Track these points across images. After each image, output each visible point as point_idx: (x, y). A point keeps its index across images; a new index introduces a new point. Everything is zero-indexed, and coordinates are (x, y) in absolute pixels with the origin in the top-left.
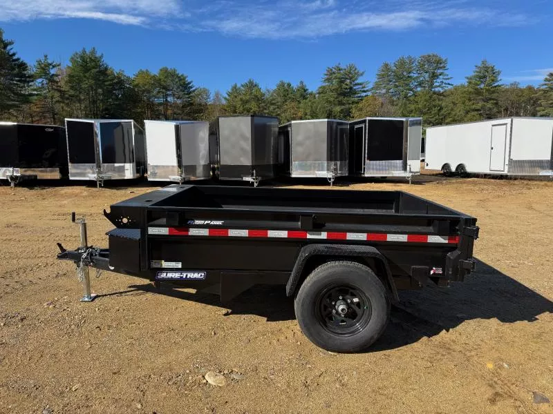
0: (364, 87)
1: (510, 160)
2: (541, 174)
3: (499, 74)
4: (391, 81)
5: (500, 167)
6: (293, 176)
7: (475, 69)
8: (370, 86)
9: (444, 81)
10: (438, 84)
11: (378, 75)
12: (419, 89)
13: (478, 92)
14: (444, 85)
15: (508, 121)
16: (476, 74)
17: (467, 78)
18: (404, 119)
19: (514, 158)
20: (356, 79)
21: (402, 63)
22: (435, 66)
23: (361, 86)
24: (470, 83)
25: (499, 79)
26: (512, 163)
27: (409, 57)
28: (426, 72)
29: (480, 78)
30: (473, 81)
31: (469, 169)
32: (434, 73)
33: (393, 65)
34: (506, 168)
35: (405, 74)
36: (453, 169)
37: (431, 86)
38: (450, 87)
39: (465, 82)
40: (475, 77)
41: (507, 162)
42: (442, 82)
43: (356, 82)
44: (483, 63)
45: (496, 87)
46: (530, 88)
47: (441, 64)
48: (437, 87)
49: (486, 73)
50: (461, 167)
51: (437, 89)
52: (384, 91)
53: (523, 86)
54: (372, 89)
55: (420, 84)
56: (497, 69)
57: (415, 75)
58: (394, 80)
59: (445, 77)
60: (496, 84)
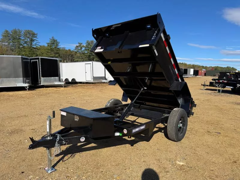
1: (93, 77)
3: (59, 43)
4: (10, 39)
5: (90, 79)
7: (50, 40)
9: (37, 43)
10: (34, 44)
11: (2, 35)
12: (25, 45)
13: (52, 50)
14: (37, 45)
15: (91, 62)
16: (50, 42)
17: (47, 43)
18: (58, 59)
21: (15, 32)
22: (32, 36)
24: (48, 45)
25: (59, 45)
26: (95, 78)
27: (19, 29)
28: (28, 38)
29: (52, 44)
30: (49, 45)
31: (77, 80)
32: (32, 39)
33: (10, 32)
34: (92, 79)
35: (17, 37)
36: (70, 80)
37: (31, 44)
38: (39, 46)
39: (46, 45)
40: (50, 43)
44: (52, 37)
46: (70, 50)
47: (35, 35)
48: (34, 45)
49: (54, 42)
50: (73, 80)
51: (34, 46)
52: (7, 44)
53: (67, 49)
55: (26, 42)
56: (58, 41)
57: (23, 39)
58: (12, 39)
59: (37, 42)
60: (58, 47)
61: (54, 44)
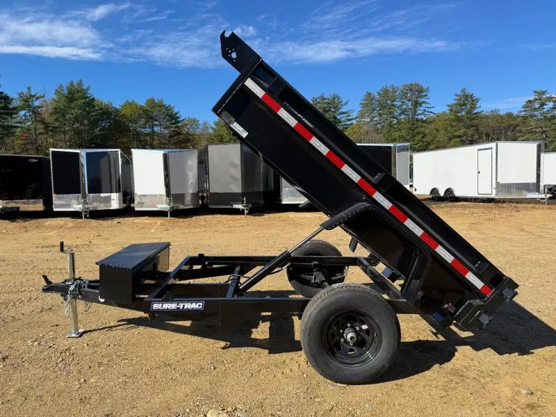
0: (349, 116)
1: (497, 183)
2: (527, 197)
3: (477, 102)
4: (375, 110)
5: (488, 190)
6: (284, 203)
7: (456, 97)
8: (355, 115)
9: (427, 109)
10: (421, 112)
11: (361, 104)
12: (403, 117)
13: (459, 119)
14: (426, 113)
15: (493, 145)
16: (456, 102)
17: (448, 106)
18: (392, 145)
19: (501, 181)
20: (340, 108)
21: (385, 93)
22: (417, 94)
23: (346, 115)
24: (451, 110)
25: (478, 106)
26: (500, 187)
27: (392, 86)
28: (409, 100)
29: (461, 105)
30: (454, 109)
31: (457, 193)
32: (416, 101)
33: (376, 94)
34: (494, 191)
35: (389, 102)
36: (442, 193)
37: (415, 112)
38: (432, 115)
39: (447, 109)
40: (455, 105)
41: (494, 186)
42: (425, 110)
43: (341, 111)
44: (462, 91)
45: (476, 113)
46: (510, 115)
47: (422, 92)
48: (420, 114)
49: (467, 101)
50: (449, 191)
51: (419, 117)
52: (369, 120)
53: (502, 113)
54: (357, 118)
55: (403, 112)
56: (476, 96)
57: (399, 104)
58: (378, 109)
59: (427, 106)
60: (476, 111)
61: (465, 105)
